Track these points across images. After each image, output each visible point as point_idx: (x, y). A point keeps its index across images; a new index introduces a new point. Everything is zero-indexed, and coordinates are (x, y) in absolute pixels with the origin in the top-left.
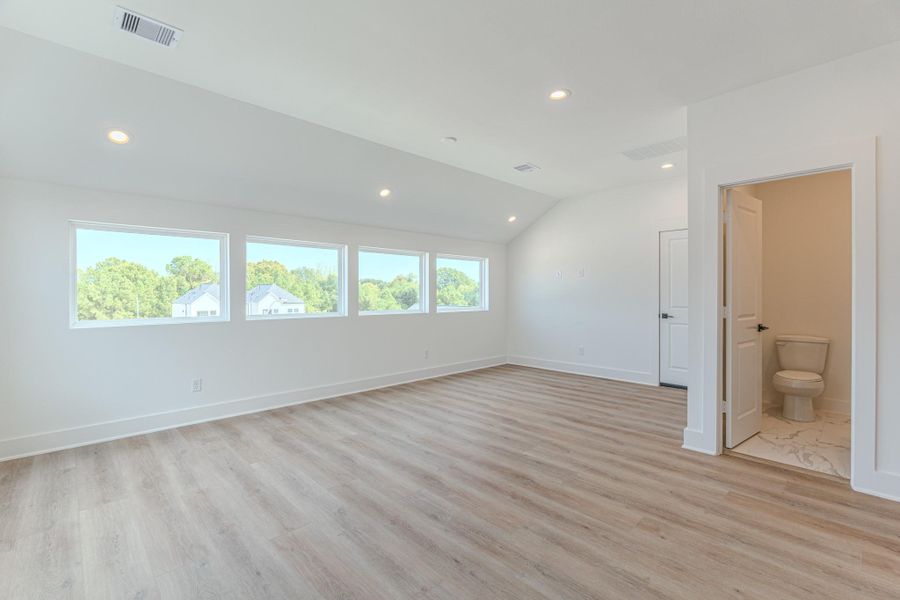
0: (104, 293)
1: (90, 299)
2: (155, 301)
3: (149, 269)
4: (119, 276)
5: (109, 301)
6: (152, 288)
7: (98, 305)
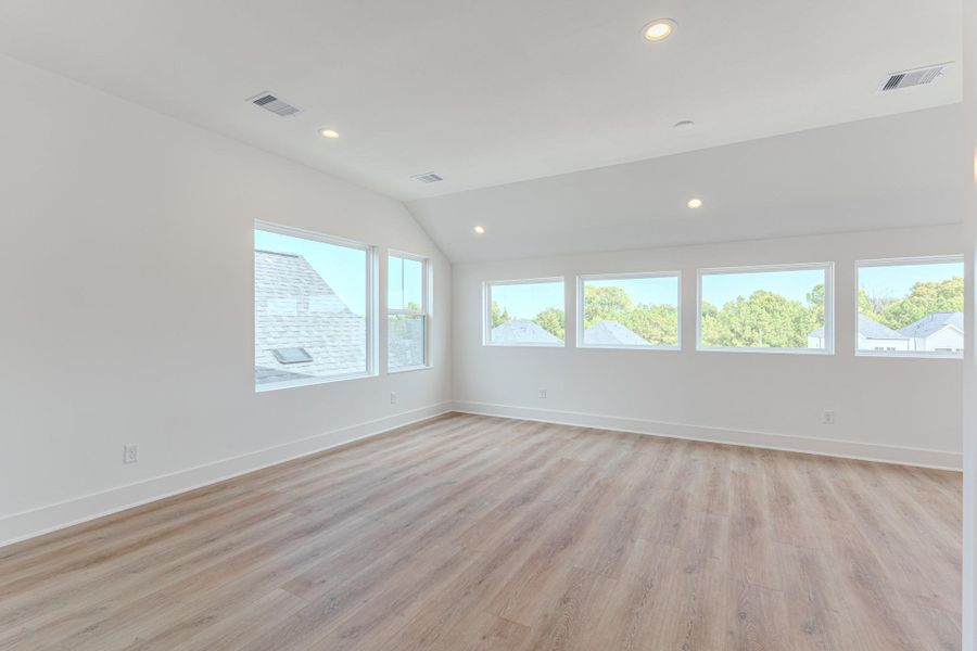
0: (744, 325)
1: (732, 331)
2: (792, 334)
3: (789, 300)
4: (758, 309)
5: (748, 334)
6: (788, 321)
7: (739, 336)
